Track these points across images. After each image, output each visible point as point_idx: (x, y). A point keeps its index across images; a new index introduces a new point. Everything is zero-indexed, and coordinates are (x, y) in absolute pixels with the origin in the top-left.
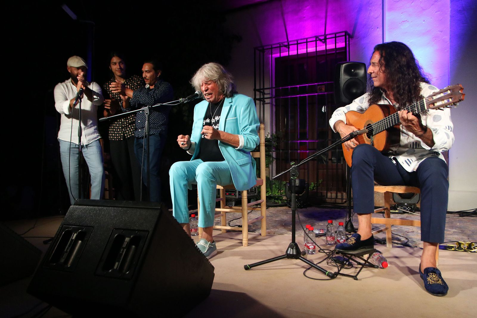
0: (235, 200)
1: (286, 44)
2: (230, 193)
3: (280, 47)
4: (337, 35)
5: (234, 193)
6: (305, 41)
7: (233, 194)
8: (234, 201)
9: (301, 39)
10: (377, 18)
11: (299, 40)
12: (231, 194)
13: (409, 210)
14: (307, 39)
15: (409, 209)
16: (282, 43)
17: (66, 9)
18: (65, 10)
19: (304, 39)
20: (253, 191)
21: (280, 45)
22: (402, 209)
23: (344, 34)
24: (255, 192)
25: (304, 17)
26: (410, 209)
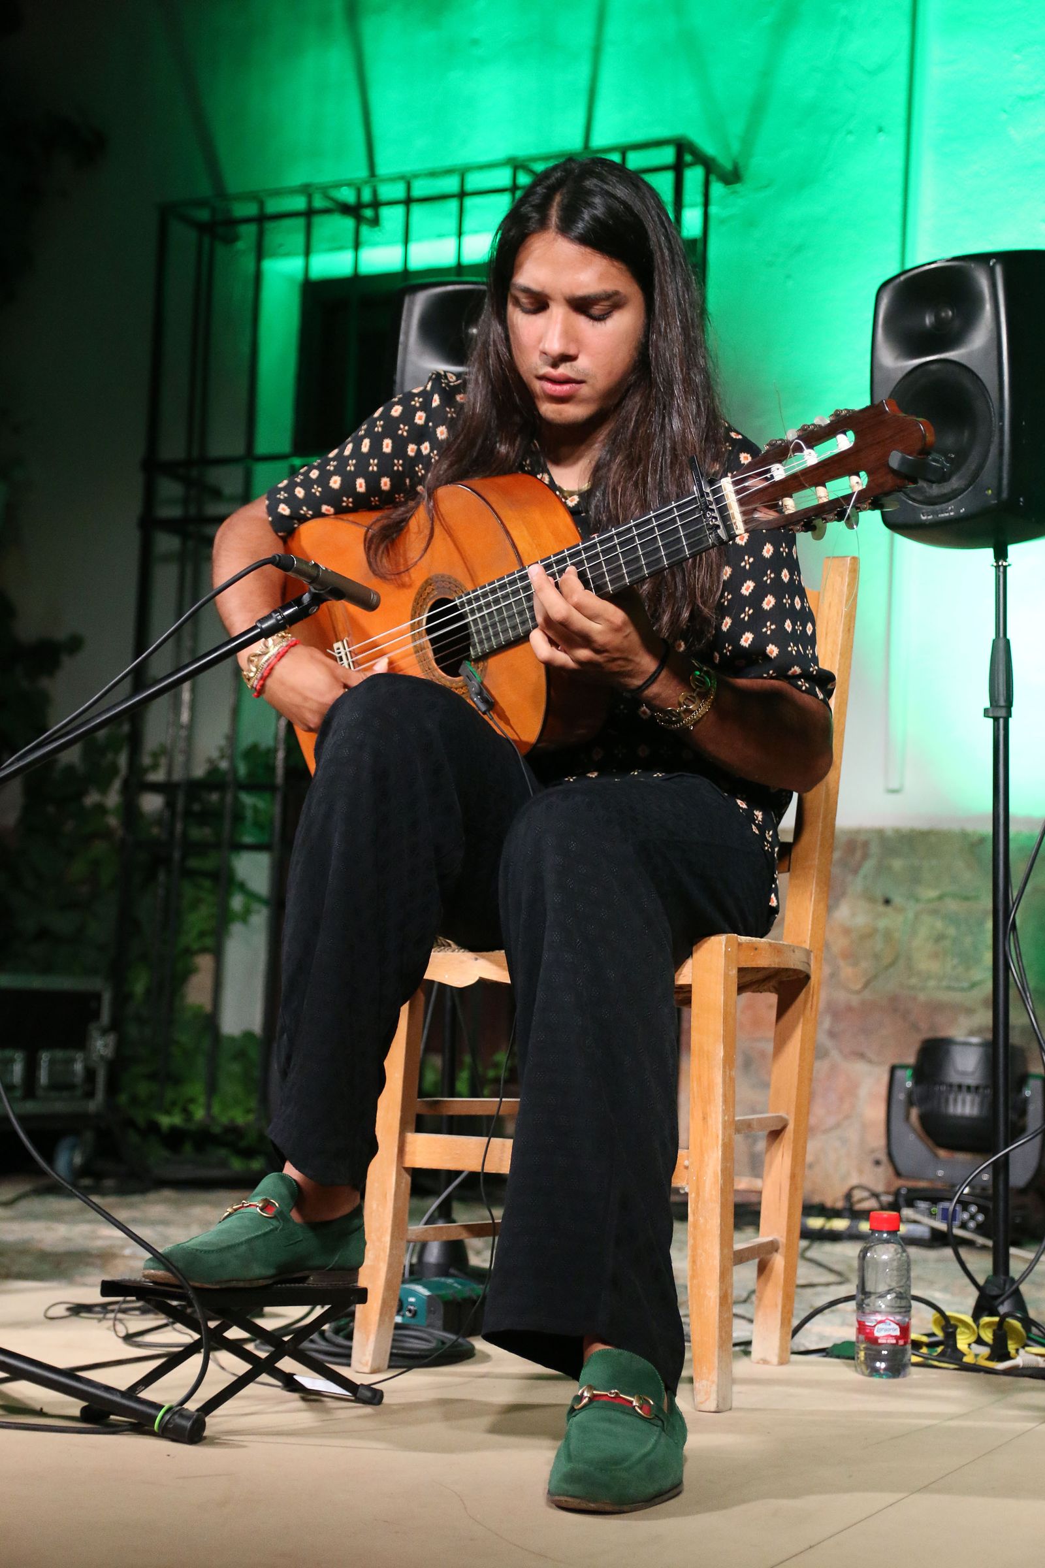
1: (347, 195)
3: (309, 214)
6: (456, 187)
9: (433, 174)
10: (881, 68)
11: (416, 176)
13: (972, 1225)
14: (462, 172)
15: (972, 1217)
16: (324, 190)
19: (448, 172)
20: (71, 1087)
21: (310, 198)
22: (932, 1215)
23: (667, 155)
24: (90, 1094)
25: (475, 42)
26: (980, 1218)
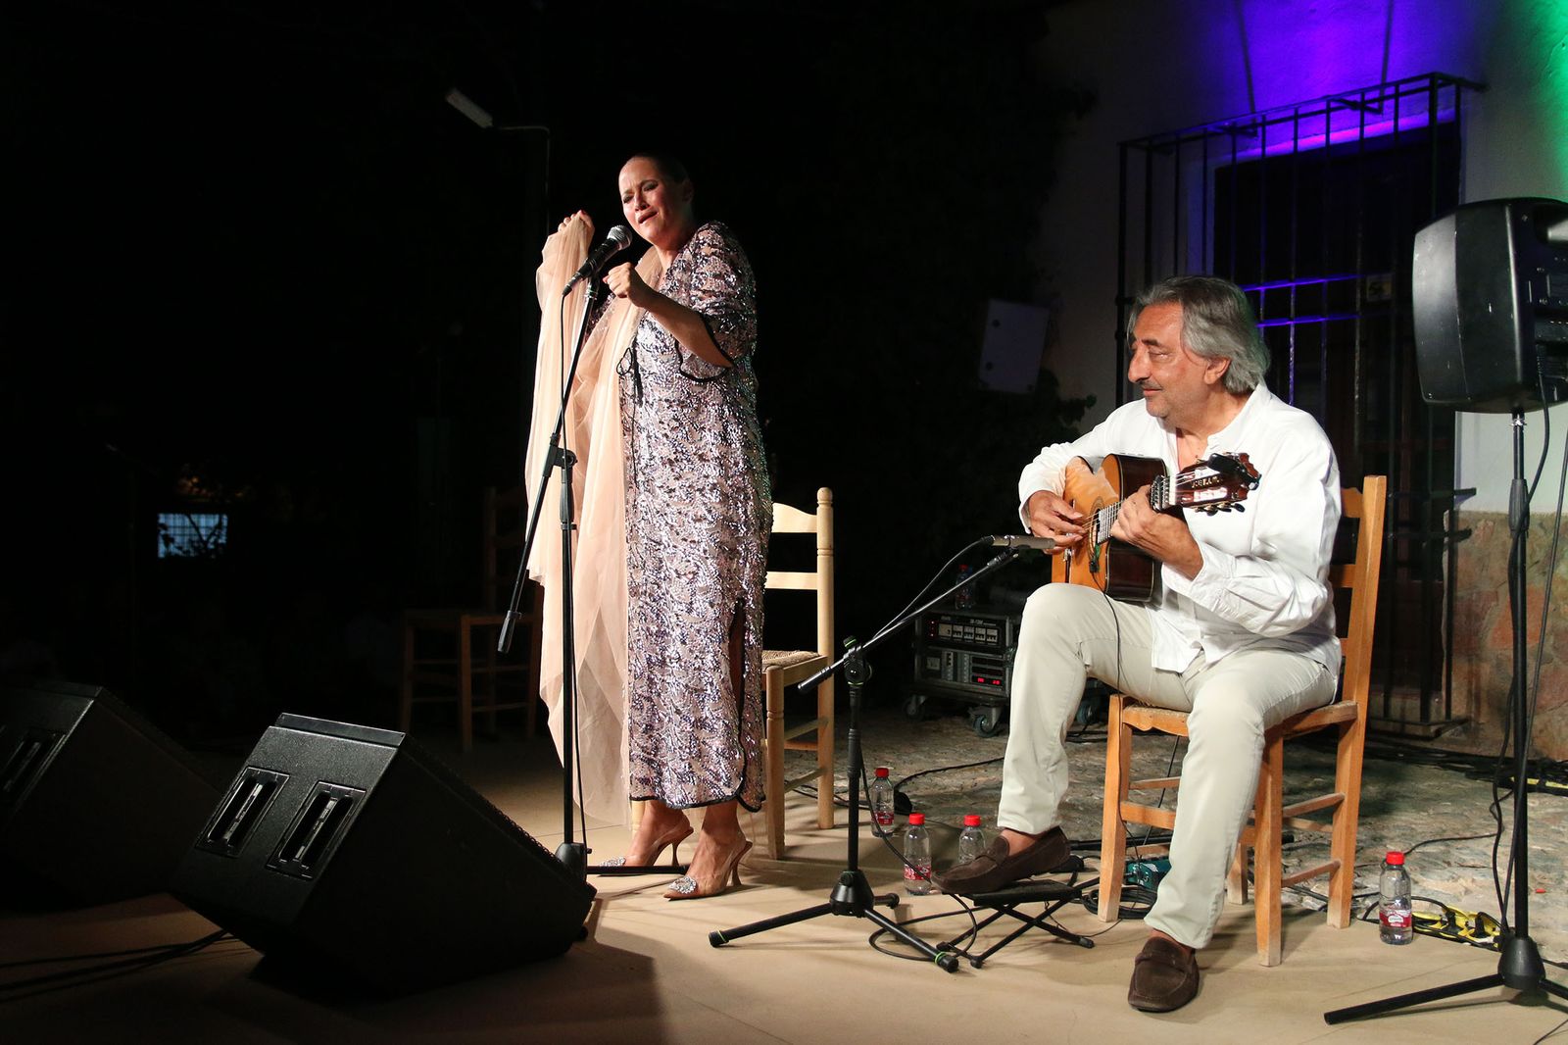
0: (996, 702)
2: (987, 676)
3: (1205, 136)
4: (1402, 88)
5: (1001, 678)
6: (1291, 113)
7: (998, 682)
8: (995, 706)
9: (1276, 108)
12: (989, 682)
16: (1213, 124)
17: (459, 101)
18: (456, 105)
21: (1205, 128)
25: (1313, 11)
